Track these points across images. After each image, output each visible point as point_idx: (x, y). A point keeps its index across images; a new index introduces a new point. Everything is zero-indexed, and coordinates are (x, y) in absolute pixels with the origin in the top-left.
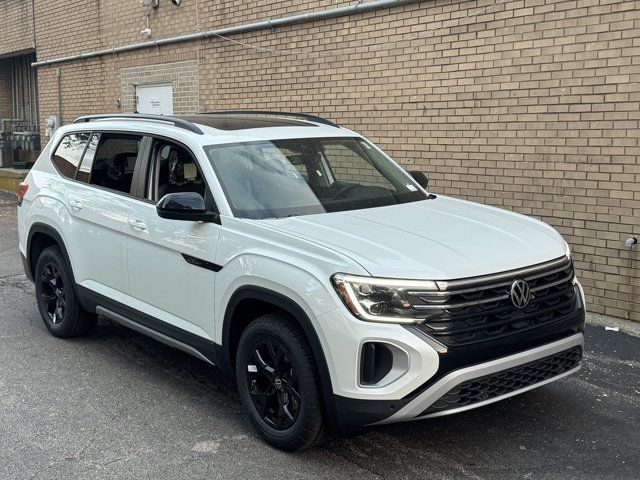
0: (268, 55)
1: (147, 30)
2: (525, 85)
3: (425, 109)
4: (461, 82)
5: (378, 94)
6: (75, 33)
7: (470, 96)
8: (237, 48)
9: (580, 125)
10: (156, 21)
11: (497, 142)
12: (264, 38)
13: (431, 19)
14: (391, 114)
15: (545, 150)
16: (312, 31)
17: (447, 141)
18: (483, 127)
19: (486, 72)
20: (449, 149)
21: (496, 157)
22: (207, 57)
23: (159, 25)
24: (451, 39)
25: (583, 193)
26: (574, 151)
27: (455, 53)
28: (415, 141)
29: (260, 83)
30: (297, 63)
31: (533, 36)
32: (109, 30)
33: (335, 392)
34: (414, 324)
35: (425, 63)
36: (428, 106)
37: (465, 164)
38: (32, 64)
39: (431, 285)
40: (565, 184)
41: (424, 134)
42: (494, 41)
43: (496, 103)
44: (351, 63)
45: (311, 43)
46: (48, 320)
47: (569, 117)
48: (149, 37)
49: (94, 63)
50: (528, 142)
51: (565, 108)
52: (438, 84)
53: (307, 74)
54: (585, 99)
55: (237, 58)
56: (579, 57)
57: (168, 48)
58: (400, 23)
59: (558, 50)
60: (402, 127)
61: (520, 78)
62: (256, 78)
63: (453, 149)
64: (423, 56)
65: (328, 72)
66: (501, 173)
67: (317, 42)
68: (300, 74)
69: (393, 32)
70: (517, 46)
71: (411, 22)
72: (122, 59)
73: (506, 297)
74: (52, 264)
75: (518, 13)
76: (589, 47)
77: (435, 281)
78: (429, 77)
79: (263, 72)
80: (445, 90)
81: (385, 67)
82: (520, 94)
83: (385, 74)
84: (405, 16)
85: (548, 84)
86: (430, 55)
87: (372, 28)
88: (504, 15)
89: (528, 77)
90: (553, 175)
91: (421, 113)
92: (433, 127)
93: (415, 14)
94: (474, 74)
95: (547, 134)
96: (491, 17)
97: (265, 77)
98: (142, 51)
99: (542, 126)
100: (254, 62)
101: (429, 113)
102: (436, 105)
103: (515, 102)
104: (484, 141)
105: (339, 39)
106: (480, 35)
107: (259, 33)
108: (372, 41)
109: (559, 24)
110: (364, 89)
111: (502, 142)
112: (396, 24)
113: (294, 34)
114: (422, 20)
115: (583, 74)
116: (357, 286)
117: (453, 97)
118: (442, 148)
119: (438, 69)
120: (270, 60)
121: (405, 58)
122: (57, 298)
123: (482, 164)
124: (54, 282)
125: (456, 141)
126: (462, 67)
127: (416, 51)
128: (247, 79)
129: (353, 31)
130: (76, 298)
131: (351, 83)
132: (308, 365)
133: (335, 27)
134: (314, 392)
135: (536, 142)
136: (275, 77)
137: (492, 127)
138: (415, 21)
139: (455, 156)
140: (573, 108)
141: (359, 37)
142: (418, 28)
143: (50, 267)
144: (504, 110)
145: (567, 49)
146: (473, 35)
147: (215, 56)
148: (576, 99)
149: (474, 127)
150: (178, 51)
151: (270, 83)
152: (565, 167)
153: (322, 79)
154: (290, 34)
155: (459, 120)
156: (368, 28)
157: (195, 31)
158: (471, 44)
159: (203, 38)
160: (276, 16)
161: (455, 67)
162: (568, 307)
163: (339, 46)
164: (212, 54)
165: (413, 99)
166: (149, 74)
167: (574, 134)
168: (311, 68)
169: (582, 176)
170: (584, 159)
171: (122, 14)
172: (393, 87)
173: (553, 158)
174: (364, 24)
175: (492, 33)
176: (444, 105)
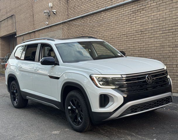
0: (81, 26)
1: (47, 23)
2: (156, 26)
3: (127, 36)
4: (137, 27)
5: (113, 33)
6: (27, 26)
7: (140, 31)
8: (72, 25)
9: (173, 36)
10: (49, 20)
11: (148, 44)
12: (80, 21)
13: (127, 9)
14: (117, 39)
15: (163, 44)
16: (93, 17)
17: (134, 45)
18: (144, 40)
19: (144, 23)
20: (135, 47)
21: (149, 48)
22: (64, 28)
23: (50, 21)
24: (133, 14)
25: (175, 56)
26: (171, 44)
27: (135, 18)
28: (125, 46)
29: (79, 34)
30: (90, 27)
31: (157, 11)
32: (37, 24)
33: (92, 111)
34: (115, 88)
35: (126, 23)
36: (128, 35)
37: (140, 51)
38: (15, 36)
39: (120, 76)
40: (170, 54)
41: (127, 44)
42: (146, 14)
43: (147, 32)
44: (105, 25)
45: (93, 21)
46: (14, 103)
47: (169, 34)
48: (48, 25)
49: (33, 34)
50: (158, 43)
51: (168, 31)
52: (130, 28)
53: (93, 30)
54: (174, 28)
55: (72, 28)
56: (171, 15)
57: (53, 27)
58: (118, 12)
59: (164, 14)
60: (121, 42)
61: (154, 24)
62: (78, 33)
63: (136, 47)
64: (125, 21)
65: (99, 29)
66: (150, 53)
67: (95, 20)
68: (91, 30)
69: (116, 14)
70: (153, 14)
71: (121, 11)
72: (40, 32)
73: (145, 80)
74: (14, 86)
75: (152, 5)
76: (173, 12)
77: (121, 75)
78: (128, 26)
79: (80, 31)
80: (132, 30)
81: (115, 25)
82: (154, 28)
83: (115, 27)
84: (120, 9)
85: (162, 25)
86: (127, 20)
87: (110, 14)
88: (148, 6)
89: (156, 23)
90: (166, 52)
91: (126, 37)
92: (129, 41)
93: (122, 9)
94: (141, 24)
95: (163, 39)
96: (144, 7)
97: (81, 32)
98: (46, 29)
99: (161, 37)
100: (77, 28)
101: (128, 37)
102: (130, 35)
103: (153, 31)
104: (145, 44)
105: (101, 19)
106: (142, 12)
107: (78, 20)
108: (111, 18)
109: (164, 6)
110: (109, 32)
111: (150, 43)
112: (117, 12)
113: (88, 19)
114: (124, 10)
115: (172, 20)
116: (97, 78)
117: (135, 32)
118: (133, 47)
119: (130, 24)
120: (82, 27)
121: (120, 22)
122: (16, 96)
123: (145, 51)
124: (15, 91)
125: (137, 45)
126: (137, 22)
127: (123, 19)
128: (75, 33)
129: (105, 16)
130: (21, 95)
131: (105, 31)
132: (84, 104)
133: (100, 15)
134: (87, 112)
135: (160, 42)
136: (84, 32)
137: (147, 39)
138: (123, 11)
139: (137, 49)
140: (170, 31)
141: (107, 17)
142: (123, 12)
143: (14, 87)
144: (150, 34)
145: (167, 14)
146: (139, 13)
147: (66, 28)
148: (171, 28)
149: (142, 40)
150: (56, 28)
151: (82, 34)
152: (169, 49)
153: (97, 31)
154: (87, 19)
155: (137, 38)
156: (109, 14)
157: (60, 21)
158: (139, 15)
159: (63, 23)
160: (83, 14)
161: (135, 23)
162: (166, 84)
163: (101, 20)
164: (65, 27)
165: (124, 34)
166: (48, 35)
167: (171, 39)
168: (94, 28)
169: (175, 51)
170: (175, 46)
171: (40, 19)
172: (117, 31)
173: (165, 47)
174: (108, 13)
175: (145, 11)
176: (133, 34)
